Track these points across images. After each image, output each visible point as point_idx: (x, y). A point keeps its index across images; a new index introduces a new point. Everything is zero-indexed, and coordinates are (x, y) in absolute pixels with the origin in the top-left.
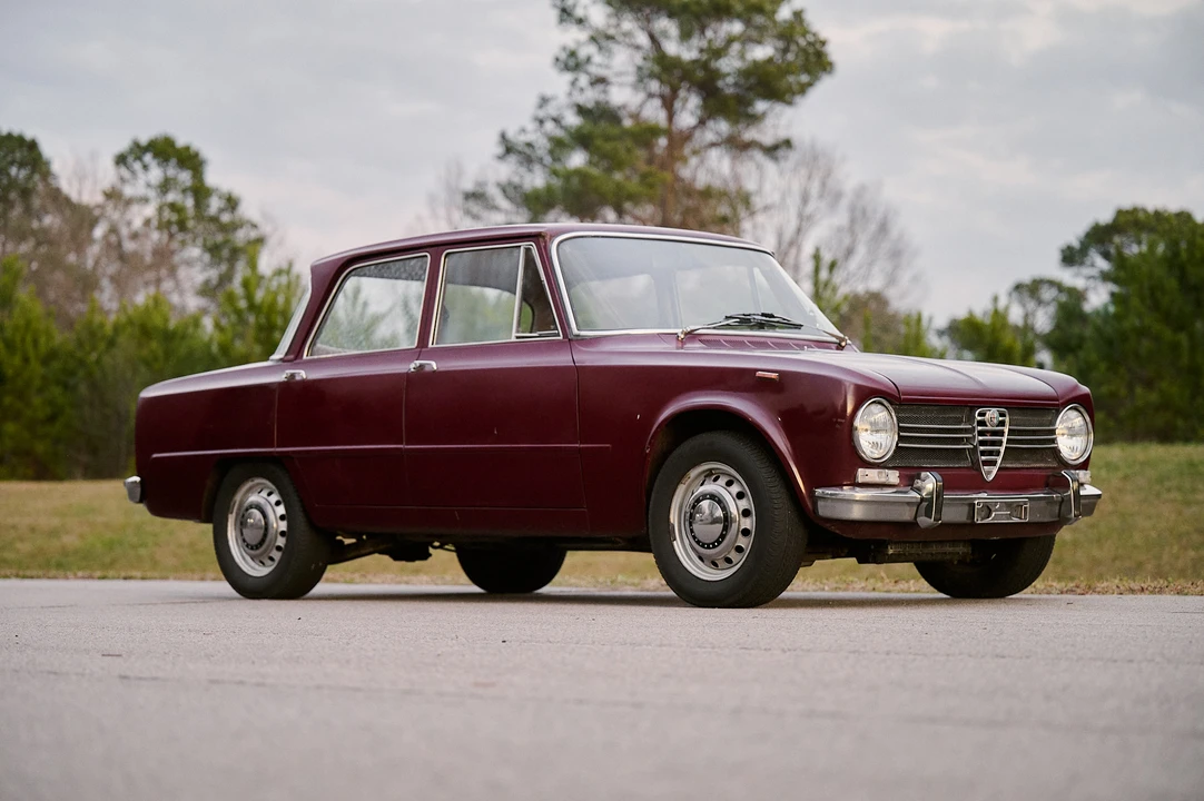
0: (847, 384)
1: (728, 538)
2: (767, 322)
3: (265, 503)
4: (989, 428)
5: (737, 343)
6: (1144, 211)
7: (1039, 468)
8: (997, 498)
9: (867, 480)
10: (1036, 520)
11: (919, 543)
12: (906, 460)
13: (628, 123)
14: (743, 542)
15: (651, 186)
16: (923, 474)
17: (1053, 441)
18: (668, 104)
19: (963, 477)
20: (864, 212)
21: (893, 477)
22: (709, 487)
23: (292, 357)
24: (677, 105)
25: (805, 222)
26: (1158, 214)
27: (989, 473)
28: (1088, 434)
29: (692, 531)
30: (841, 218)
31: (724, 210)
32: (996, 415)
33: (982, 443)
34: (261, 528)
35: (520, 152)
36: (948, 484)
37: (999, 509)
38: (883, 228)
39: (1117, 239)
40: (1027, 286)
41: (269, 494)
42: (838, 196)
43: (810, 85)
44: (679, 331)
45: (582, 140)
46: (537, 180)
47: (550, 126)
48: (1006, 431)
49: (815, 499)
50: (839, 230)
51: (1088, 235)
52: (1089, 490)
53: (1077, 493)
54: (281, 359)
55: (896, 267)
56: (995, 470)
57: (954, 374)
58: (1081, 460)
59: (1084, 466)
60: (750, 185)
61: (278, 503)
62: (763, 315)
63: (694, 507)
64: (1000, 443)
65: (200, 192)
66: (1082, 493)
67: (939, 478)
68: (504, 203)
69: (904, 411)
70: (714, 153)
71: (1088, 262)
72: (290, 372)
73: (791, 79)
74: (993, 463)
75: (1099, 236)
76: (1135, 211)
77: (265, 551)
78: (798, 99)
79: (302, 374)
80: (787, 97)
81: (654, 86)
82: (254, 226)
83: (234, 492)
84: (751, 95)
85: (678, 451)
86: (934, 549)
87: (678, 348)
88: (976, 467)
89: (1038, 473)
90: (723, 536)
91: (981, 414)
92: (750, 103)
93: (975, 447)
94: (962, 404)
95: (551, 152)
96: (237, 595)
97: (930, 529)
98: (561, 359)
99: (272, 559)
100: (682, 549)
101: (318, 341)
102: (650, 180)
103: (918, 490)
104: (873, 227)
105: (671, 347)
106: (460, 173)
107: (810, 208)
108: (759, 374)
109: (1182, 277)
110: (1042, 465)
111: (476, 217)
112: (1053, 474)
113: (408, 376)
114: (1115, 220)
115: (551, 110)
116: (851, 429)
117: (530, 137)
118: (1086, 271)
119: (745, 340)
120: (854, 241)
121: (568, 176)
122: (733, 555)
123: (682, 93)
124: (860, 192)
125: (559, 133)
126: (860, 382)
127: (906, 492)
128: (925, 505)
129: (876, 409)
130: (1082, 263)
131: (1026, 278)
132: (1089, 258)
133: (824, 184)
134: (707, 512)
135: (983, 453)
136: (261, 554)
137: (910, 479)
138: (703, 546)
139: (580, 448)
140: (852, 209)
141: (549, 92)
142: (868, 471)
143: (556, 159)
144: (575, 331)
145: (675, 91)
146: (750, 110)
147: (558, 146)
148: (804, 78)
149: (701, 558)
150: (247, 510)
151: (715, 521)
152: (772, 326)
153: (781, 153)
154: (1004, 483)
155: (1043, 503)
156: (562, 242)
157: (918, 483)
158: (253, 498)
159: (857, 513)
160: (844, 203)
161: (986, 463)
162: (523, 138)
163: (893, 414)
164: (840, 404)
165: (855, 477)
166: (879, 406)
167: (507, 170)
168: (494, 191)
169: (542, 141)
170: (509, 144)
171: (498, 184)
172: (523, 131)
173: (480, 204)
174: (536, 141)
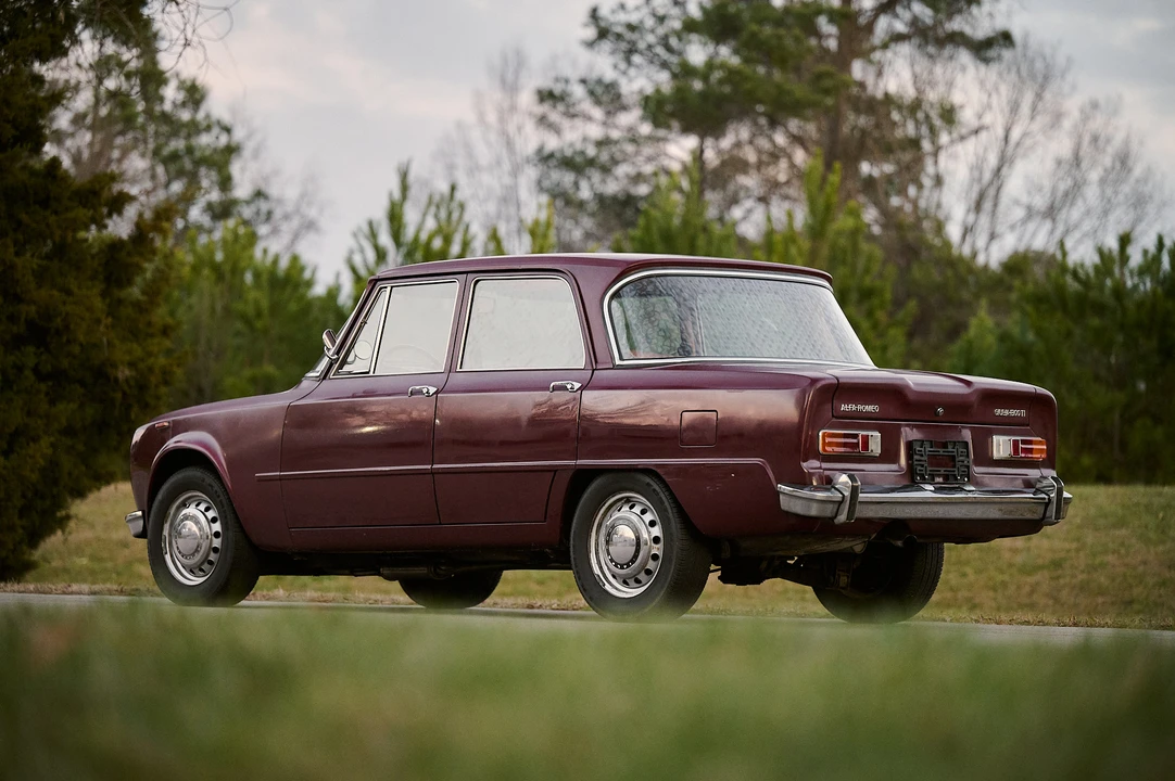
15: (826, 92)
20: (1096, 141)
35: (619, 37)
38: (1124, 160)
46: (641, 80)
50: (1060, 163)
65: (152, 78)
68: (587, 106)
82: (228, 130)
102: (827, 84)
104: (1108, 159)
111: (555, 129)
117: (633, 17)
140: (1078, 134)
143: (670, 50)
153: (992, 53)
162: (623, 17)
167: (604, 64)
168: (578, 91)
169: (650, 22)
170: (603, 24)
171: (583, 81)
172: (622, 7)
173: (561, 107)
174: (641, 22)
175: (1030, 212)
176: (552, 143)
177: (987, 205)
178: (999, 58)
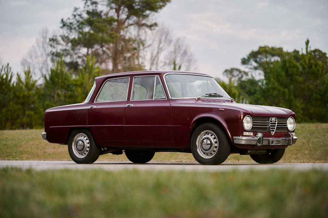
0: (241, 112)
1: (212, 148)
2: (215, 95)
3: (83, 140)
4: (273, 122)
5: (209, 101)
6: (268, 47)
7: (283, 132)
8: (275, 139)
9: (246, 135)
10: (283, 145)
11: (255, 150)
12: (254, 130)
13: (104, 17)
14: (215, 149)
15: (113, 38)
16: (258, 133)
17: (286, 125)
18: (117, 11)
19: (267, 134)
20: (179, 47)
21: (252, 134)
22: (206, 136)
23: (91, 102)
24: (121, 12)
25: (160, 50)
26: (273, 48)
27: (273, 133)
28: (294, 124)
29: (202, 147)
30: (172, 48)
31: (135, 45)
32: (274, 119)
33: (271, 126)
34: (82, 146)
35: (68, 26)
36: (264, 136)
37: (275, 142)
38: (185, 53)
39: (259, 56)
40: (229, 70)
41: (84, 137)
42: (170, 41)
43: (164, 6)
44: (196, 98)
45: (89, 23)
46: (74, 35)
47: (77, 17)
48: (277, 123)
49: (233, 139)
50: (171, 52)
51: (250, 55)
52: (295, 137)
53: (292, 138)
54: (87, 103)
55: (189, 65)
56: (274, 132)
57: (264, 109)
58: (293, 130)
59: (293, 132)
60: (143, 38)
61: (87, 139)
62: (214, 94)
63: (203, 141)
64: (275, 126)
66: (294, 138)
67: (262, 134)
68: (62, 42)
69: (254, 118)
70: (132, 28)
71: (250, 63)
72: (91, 106)
73: (157, 4)
74: (274, 131)
75: (254, 55)
76: (265, 47)
77: (84, 151)
78: (159, 10)
79: (95, 107)
80: (156, 10)
81: (113, 5)
83: (74, 137)
84: (144, 9)
85: (198, 127)
86: (259, 151)
87: (196, 102)
88: (270, 132)
89: (283, 133)
90: (210, 148)
91: (271, 119)
92: (144, 11)
93: (270, 127)
94: (266, 117)
95: (78, 26)
96: (75, 163)
97: (260, 146)
98: (167, 104)
99: (85, 154)
100: (199, 151)
101: (98, 98)
102: (113, 36)
103: (257, 137)
104: (182, 52)
105: (194, 102)
106: (47, 32)
107: (161, 46)
108: (220, 109)
109: (287, 72)
110: (284, 131)
112: (286, 133)
113: (125, 108)
114: (259, 50)
115: (78, 12)
116: (242, 123)
117: (71, 21)
118: (249, 66)
119: (211, 100)
120: (176, 56)
121: (85, 34)
122: (213, 153)
123: (122, 8)
124: (178, 40)
125: (81, 20)
126: (244, 111)
127: (254, 138)
128: (259, 141)
129: (248, 118)
130: (248, 64)
131: (229, 68)
132: (250, 62)
133: (166, 38)
134: (206, 142)
135: (271, 128)
136: (82, 152)
137: (255, 135)
138: (205, 150)
139: (173, 126)
140: (175, 46)
141: (77, 7)
142: (246, 133)
143: (80, 28)
144: (171, 98)
145: (120, 7)
146: (144, 14)
147: (81, 24)
148: (161, 4)
149: (204, 153)
150: (78, 141)
151: (208, 144)
152: (216, 96)
153: (152, 28)
154: (276, 136)
155: (284, 140)
156: (166, 75)
157: (257, 135)
158: (80, 138)
159: (243, 142)
160: (173, 43)
161: (272, 131)
162: (69, 21)
163: (252, 119)
164: (239, 117)
165: (243, 134)
166: (249, 117)
167: (65, 32)
168: (59, 39)
169: (75, 22)
170: (64, 23)
171: (60, 36)
172: (69, 19)
173: (55, 42)
174: (73, 22)
175: (165, 64)
176: (54, 50)
177: (155, 62)
178: (154, 29)
